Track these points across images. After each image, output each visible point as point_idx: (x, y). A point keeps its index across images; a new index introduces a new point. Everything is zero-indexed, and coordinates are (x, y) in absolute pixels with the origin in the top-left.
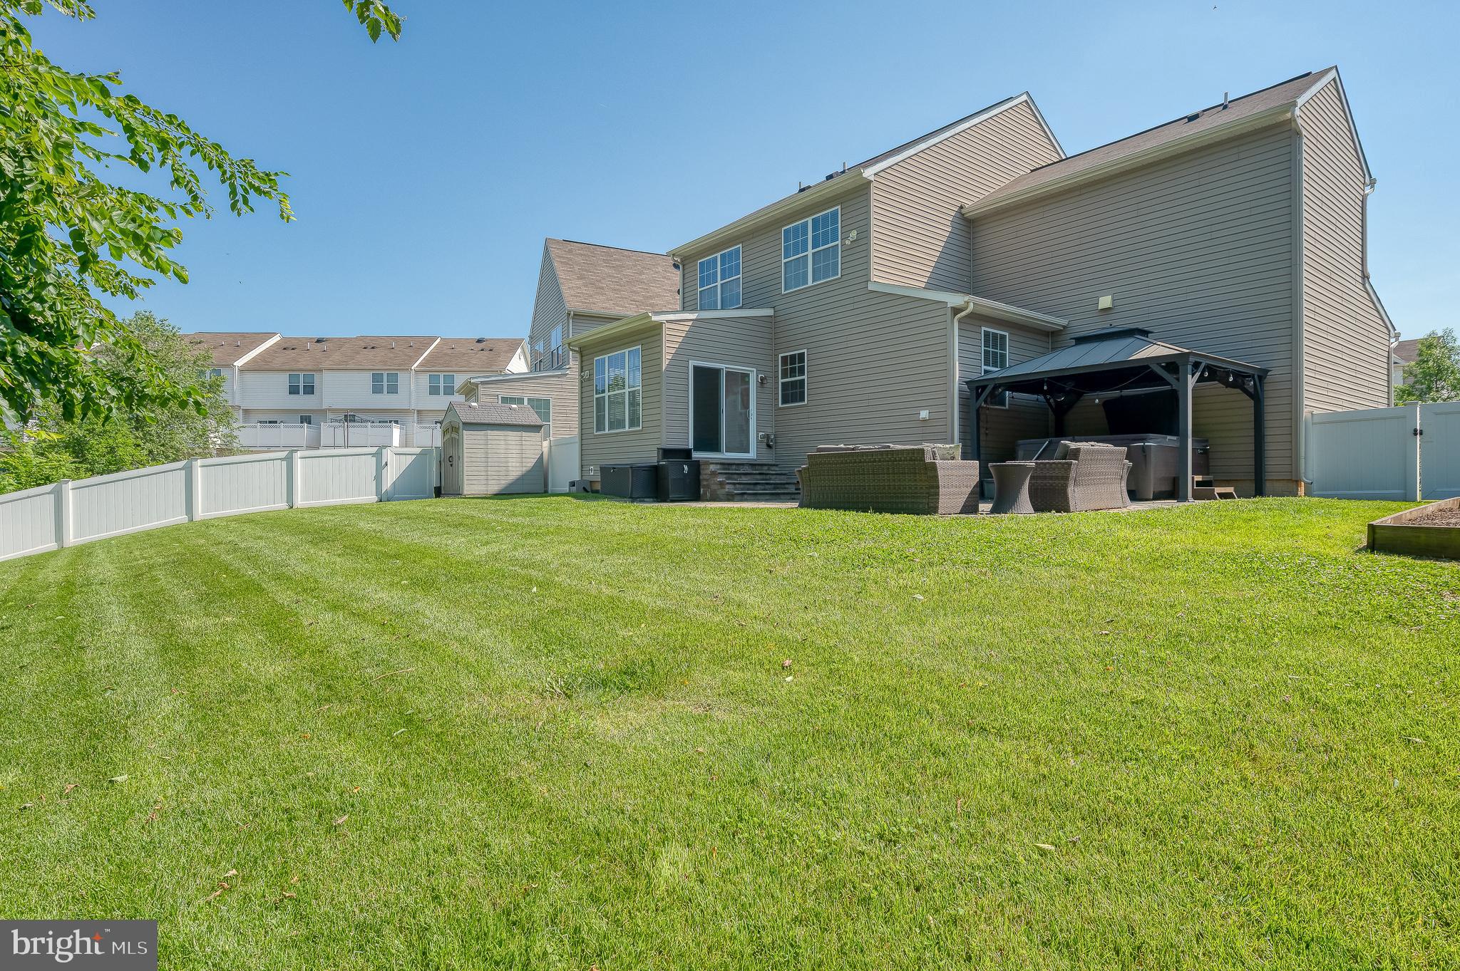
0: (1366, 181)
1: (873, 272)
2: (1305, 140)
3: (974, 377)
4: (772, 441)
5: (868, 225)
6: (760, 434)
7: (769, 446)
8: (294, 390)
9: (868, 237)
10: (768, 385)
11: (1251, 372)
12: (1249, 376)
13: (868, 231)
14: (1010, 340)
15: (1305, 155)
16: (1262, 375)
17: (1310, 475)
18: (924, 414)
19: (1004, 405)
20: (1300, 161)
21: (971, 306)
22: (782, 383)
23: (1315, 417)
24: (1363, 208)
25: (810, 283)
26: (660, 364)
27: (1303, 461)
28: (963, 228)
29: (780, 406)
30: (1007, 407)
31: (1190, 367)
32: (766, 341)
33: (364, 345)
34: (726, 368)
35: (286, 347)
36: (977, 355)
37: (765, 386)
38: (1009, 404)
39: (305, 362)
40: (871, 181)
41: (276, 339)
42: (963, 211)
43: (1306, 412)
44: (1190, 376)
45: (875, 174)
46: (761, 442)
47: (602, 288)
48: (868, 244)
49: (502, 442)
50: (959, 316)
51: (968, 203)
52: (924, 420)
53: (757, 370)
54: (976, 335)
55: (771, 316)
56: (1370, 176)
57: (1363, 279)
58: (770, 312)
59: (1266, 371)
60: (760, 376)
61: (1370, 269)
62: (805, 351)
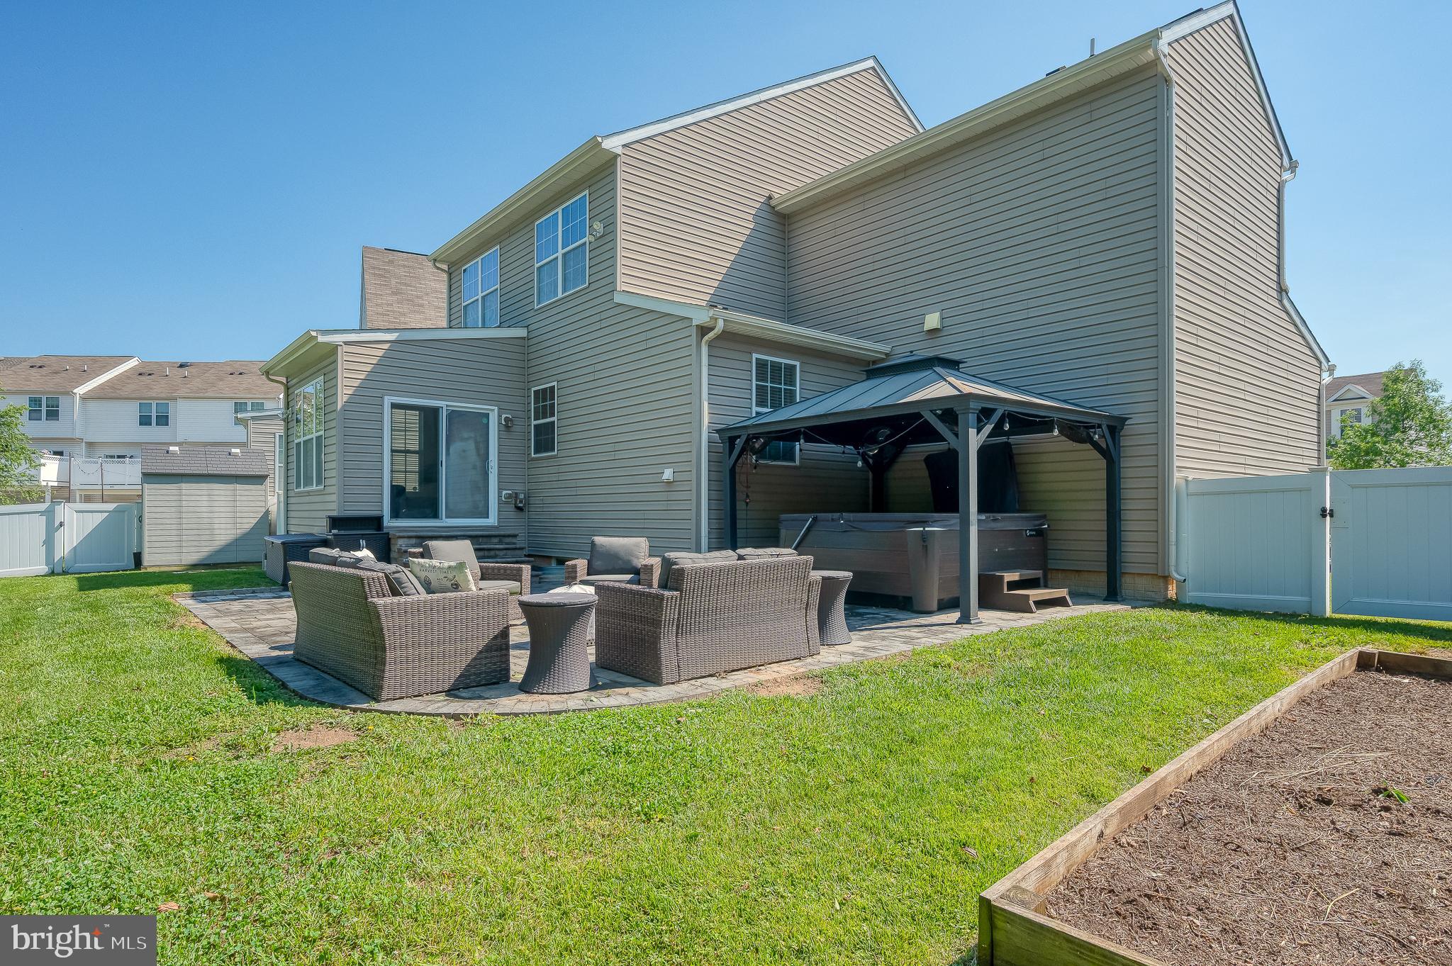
0: (1285, 164)
1: (620, 278)
2: (1176, 89)
3: (731, 421)
4: (521, 502)
5: (614, 215)
6: (504, 492)
7: (520, 509)
8: (145, 421)
9: (614, 232)
10: (516, 428)
11: (1095, 421)
12: (1093, 427)
13: (614, 223)
14: (801, 371)
15: (1176, 110)
16: (1116, 426)
17: (1184, 570)
18: (668, 474)
19: (793, 459)
20: (1169, 119)
21: (720, 324)
22: (535, 426)
23: (1191, 486)
24: (1279, 199)
25: (560, 295)
26: (336, 402)
27: (1173, 549)
28: (772, 224)
29: (533, 456)
30: (797, 463)
31: (972, 418)
32: (515, 370)
33: (230, 370)
34: (447, 406)
35: (141, 373)
36: (745, 393)
37: (512, 429)
38: (801, 459)
39: (158, 389)
40: (617, 156)
41: (133, 363)
42: (773, 203)
43: (1177, 477)
44: (972, 432)
45: (624, 146)
46: (506, 503)
47: (422, 306)
48: (614, 240)
49: (205, 498)
50: (706, 338)
51: (779, 193)
52: (669, 483)
53: (499, 409)
54: (745, 366)
55: (523, 338)
56: (1290, 158)
57: (1280, 293)
58: (522, 333)
59: (1122, 420)
60: (504, 416)
61: (1289, 280)
62: (555, 383)
